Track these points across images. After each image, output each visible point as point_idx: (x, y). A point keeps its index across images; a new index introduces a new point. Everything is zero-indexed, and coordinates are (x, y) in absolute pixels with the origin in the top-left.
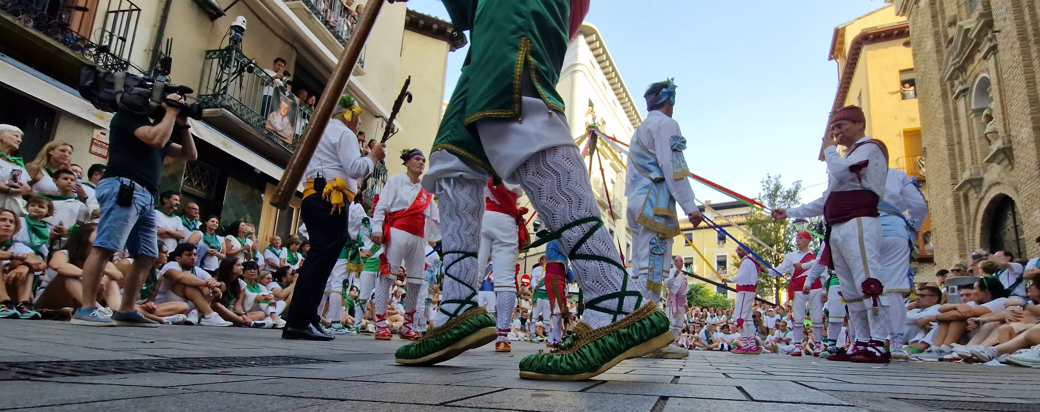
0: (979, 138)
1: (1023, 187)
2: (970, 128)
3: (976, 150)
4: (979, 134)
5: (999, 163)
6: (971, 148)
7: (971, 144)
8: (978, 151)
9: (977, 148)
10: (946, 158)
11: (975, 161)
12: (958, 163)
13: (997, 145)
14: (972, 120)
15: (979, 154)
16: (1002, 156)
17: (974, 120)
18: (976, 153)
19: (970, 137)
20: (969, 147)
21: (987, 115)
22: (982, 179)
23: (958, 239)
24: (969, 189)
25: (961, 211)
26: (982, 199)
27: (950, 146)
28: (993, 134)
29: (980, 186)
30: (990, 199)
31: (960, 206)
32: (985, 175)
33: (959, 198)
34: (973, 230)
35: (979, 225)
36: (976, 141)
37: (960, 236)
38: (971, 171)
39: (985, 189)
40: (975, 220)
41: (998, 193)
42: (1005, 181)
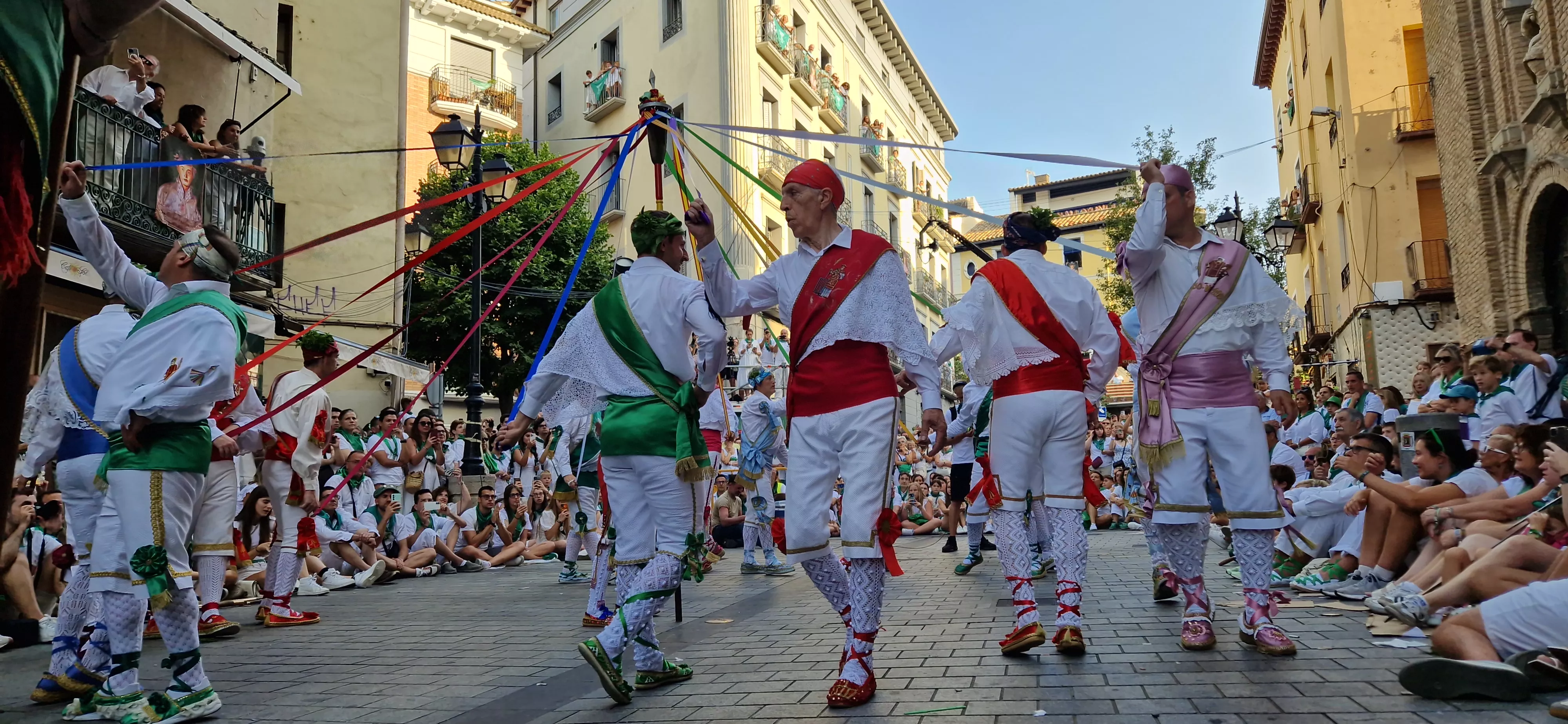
0: (1518, 68)
2: (1501, 45)
3: (1512, 92)
4: (1516, 59)
5: (1548, 125)
6: (1504, 86)
7: (1503, 79)
8: (1517, 95)
9: (1515, 89)
10: (1464, 104)
11: (1511, 114)
12: (1486, 117)
13: (1544, 87)
14: (1504, 30)
15: (1517, 101)
16: (1551, 111)
17: (1508, 31)
18: (1513, 98)
19: (1501, 64)
20: (1500, 85)
21: (1528, 21)
22: (1523, 152)
23: (1490, 270)
24: (1504, 171)
25: (1493, 213)
26: (1525, 192)
27: (1470, 81)
28: (1537, 62)
29: (1522, 165)
30: (1537, 194)
31: (1491, 203)
32: (1530, 146)
33: (1490, 188)
34: (1515, 254)
35: (1523, 244)
36: (1514, 76)
37: (1493, 264)
38: (1505, 136)
39: (1529, 172)
40: (1517, 232)
41: (1549, 181)
42: (1557, 160)
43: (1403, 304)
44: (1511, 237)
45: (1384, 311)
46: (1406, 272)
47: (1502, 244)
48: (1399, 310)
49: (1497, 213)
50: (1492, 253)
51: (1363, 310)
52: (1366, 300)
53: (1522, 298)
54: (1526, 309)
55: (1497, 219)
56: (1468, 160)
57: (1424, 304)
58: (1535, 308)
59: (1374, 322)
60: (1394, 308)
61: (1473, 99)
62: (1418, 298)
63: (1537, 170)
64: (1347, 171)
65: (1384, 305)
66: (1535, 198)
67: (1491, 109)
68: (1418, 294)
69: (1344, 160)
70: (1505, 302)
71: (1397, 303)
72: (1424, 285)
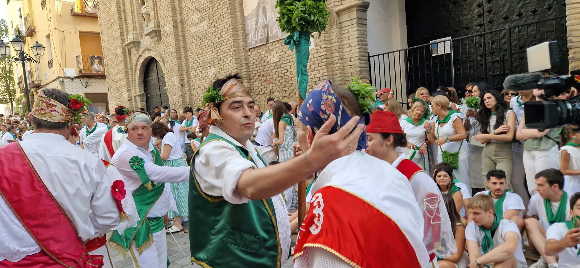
1: (167, 60)
4: (137, 10)
5: (151, 38)
6: (132, 18)
7: (132, 15)
8: (137, 23)
9: (136, 20)
10: (116, 19)
11: (135, 29)
12: (124, 26)
13: (152, 26)
16: (154, 35)
18: (135, 23)
19: (132, 10)
22: (139, 42)
23: (126, 79)
24: (132, 47)
25: (127, 59)
26: (140, 56)
27: (119, 11)
28: (146, 15)
29: (139, 46)
30: (145, 58)
31: (126, 56)
32: (142, 41)
33: (125, 50)
34: (135, 75)
35: (138, 72)
36: (136, 16)
37: (127, 76)
38: (133, 35)
39: (142, 50)
40: (136, 68)
41: (150, 55)
42: (155, 50)
43: (76, 77)
44: (134, 69)
45: (69, 79)
46: (76, 66)
47: (130, 70)
48: (74, 80)
49: (128, 59)
50: (127, 73)
51: (61, 79)
52: (62, 75)
53: (137, 89)
54: (138, 93)
55: (128, 62)
56: (118, 39)
57: (83, 78)
58: (141, 93)
59: (66, 84)
60: (72, 79)
61: (120, 18)
62: (81, 76)
63: (145, 50)
64: (52, 22)
65: (69, 77)
66: (144, 59)
67: (126, 24)
68: (81, 75)
69: (51, 17)
70: (131, 90)
71: (74, 77)
72: (83, 72)
